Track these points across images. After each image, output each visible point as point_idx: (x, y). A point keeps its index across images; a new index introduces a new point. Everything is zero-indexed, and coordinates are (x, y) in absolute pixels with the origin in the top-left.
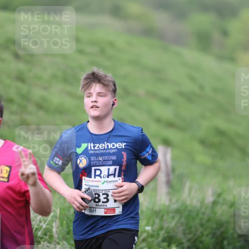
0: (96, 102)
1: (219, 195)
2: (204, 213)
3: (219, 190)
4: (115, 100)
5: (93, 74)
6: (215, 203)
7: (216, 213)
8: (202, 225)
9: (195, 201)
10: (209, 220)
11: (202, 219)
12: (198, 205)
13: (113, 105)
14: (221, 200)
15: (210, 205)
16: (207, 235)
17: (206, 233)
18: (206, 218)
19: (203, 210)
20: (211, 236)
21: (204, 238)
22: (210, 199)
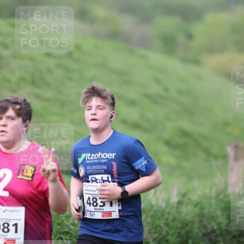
0: (95, 114)
1: (184, 195)
2: (169, 213)
3: (184, 191)
4: (113, 113)
5: (93, 88)
6: (180, 203)
7: (181, 213)
8: (167, 224)
9: (160, 201)
10: (174, 220)
11: (167, 219)
12: (164, 205)
13: (111, 117)
14: (185, 200)
15: (175, 205)
16: (172, 235)
17: (171, 233)
18: (171, 217)
19: (168, 210)
20: (175, 236)
21: (169, 237)
22: (175, 199)
